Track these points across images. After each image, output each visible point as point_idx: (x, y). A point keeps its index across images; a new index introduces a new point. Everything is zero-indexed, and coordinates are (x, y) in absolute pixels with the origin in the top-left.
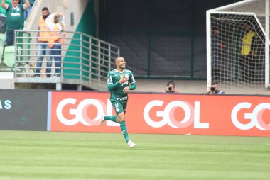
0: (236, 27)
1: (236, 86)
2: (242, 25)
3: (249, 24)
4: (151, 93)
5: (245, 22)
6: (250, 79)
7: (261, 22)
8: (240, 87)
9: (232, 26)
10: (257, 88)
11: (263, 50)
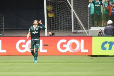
0: (58, 4)
1: (59, 32)
2: (61, 3)
3: (64, 3)
4: (19, 36)
5: (62, 2)
6: (65, 29)
7: (69, 2)
8: (60, 32)
9: (56, 4)
10: (69, 32)
11: (71, 15)
